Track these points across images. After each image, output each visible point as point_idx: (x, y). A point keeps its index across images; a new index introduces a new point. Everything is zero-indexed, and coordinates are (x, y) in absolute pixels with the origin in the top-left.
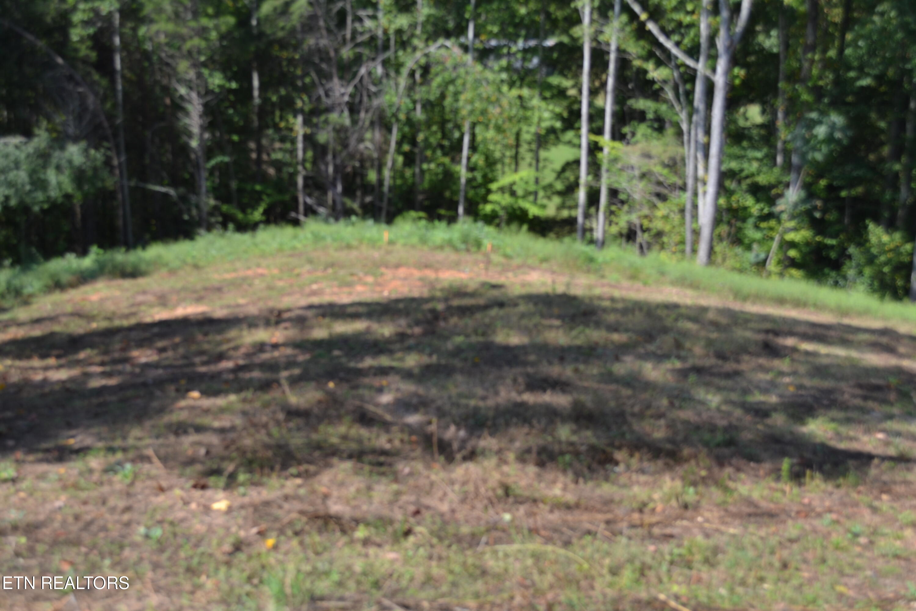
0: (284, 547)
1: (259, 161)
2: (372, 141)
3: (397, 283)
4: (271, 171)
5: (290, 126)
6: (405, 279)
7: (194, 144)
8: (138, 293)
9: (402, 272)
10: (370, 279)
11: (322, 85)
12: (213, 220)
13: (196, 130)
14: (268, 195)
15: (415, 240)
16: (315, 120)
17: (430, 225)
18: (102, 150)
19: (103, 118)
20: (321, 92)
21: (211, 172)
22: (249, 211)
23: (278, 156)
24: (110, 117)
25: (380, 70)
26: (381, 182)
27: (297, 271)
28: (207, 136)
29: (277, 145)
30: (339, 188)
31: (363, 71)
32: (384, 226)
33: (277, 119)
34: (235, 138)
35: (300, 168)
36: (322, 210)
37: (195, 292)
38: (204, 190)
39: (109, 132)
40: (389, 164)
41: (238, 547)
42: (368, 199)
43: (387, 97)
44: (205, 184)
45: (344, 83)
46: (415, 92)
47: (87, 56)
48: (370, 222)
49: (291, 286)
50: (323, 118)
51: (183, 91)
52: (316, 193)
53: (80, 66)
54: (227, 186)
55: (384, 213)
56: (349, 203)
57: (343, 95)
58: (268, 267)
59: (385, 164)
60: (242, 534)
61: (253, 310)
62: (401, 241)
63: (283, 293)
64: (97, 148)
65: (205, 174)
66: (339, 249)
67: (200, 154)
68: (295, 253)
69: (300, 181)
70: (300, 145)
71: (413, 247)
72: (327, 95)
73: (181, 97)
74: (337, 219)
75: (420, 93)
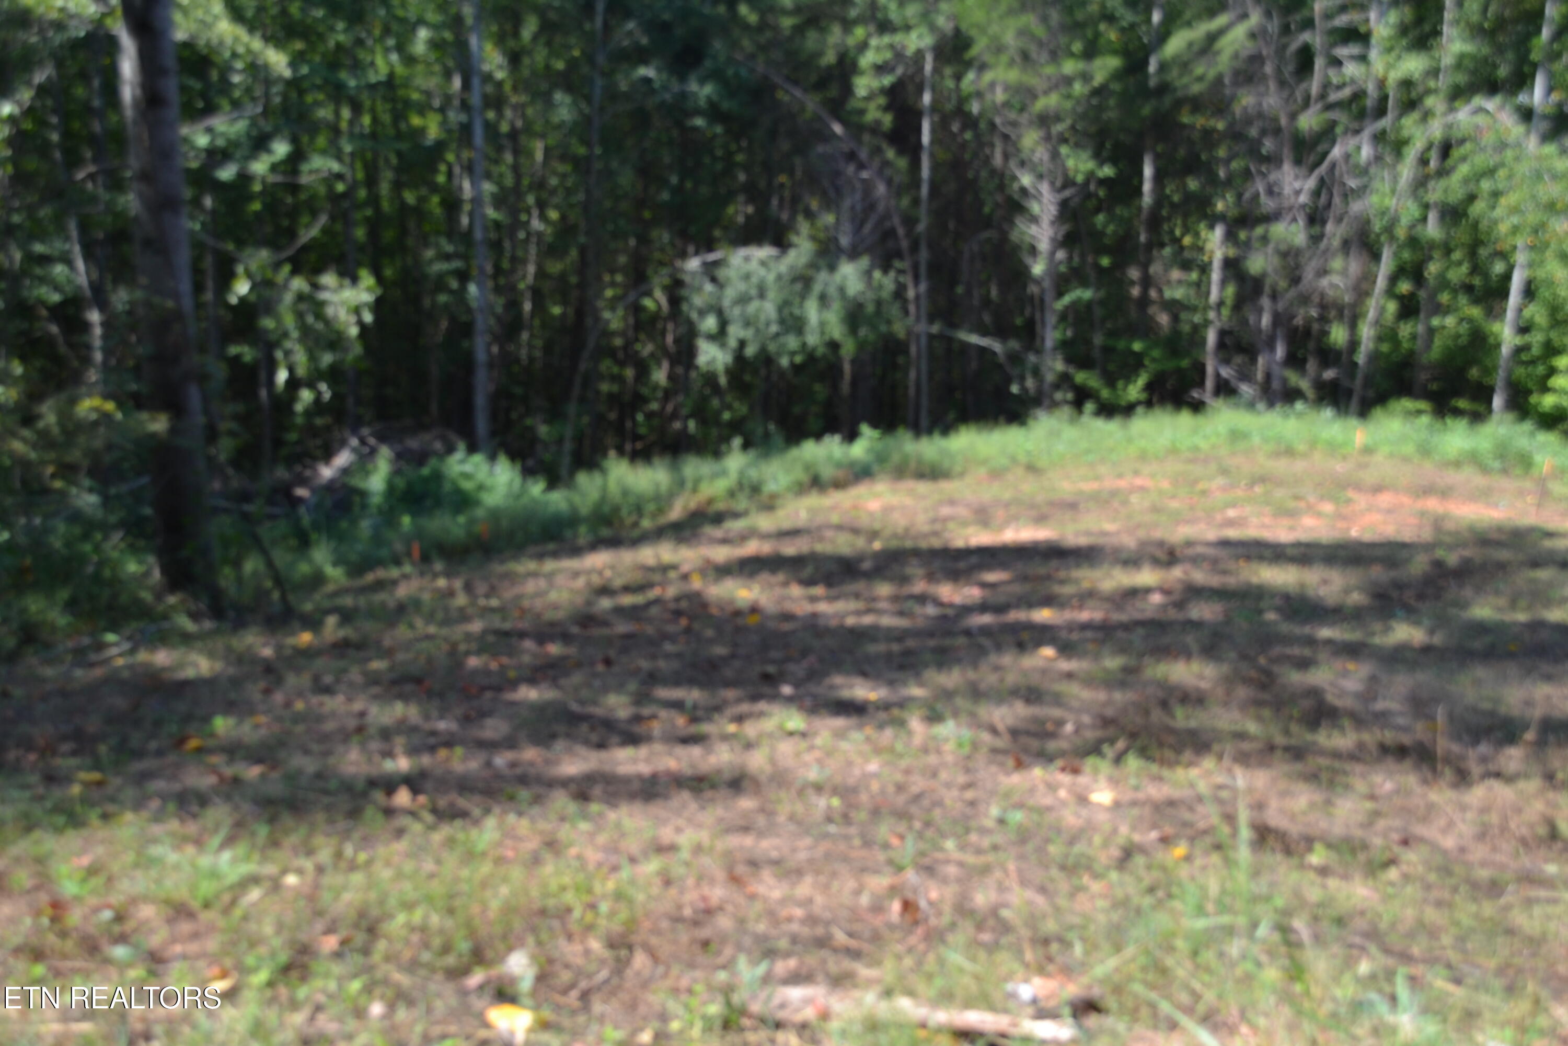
0: (1198, 862)
1: (1144, 301)
2: (1344, 272)
3: (1377, 517)
4: (1164, 319)
5: (1200, 244)
6: (1389, 511)
7: (1038, 269)
8: (941, 503)
9: (1385, 499)
10: (1328, 508)
11: (1264, 175)
12: (1059, 396)
13: (1044, 245)
14: (1154, 360)
15: (1409, 449)
16: (1243, 235)
17: (1438, 425)
18: (892, 274)
19: (896, 221)
20: (1260, 186)
21: (1063, 317)
22: (1120, 384)
23: (1178, 293)
24: (910, 221)
25: (1366, 152)
26: (1354, 344)
27: (1202, 486)
28: (1061, 255)
29: (1176, 274)
30: (1280, 351)
31: (1336, 152)
32: (1353, 422)
33: (1178, 232)
34: (1105, 261)
35: (1212, 315)
36: (1246, 389)
37: (1032, 506)
38: (1049, 344)
39: (905, 244)
40: (1371, 314)
41: (1128, 853)
42: (1329, 374)
43: (1374, 199)
44: (1052, 336)
45: (1303, 171)
46: (1426, 192)
47: (878, 122)
48: (1328, 413)
49: (1192, 508)
50: (1259, 230)
51: (1026, 180)
52: (1238, 359)
53: (866, 137)
54: (1088, 342)
55: (1355, 401)
56: (1295, 379)
57: (1298, 193)
58: (1152, 476)
59: (1364, 315)
60: (1137, 838)
61: (1129, 542)
62: (1385, 450)
63: (1178, 519)
64: (886, 270)
65: (1051, 319)
66: (1277, 454)
67: (1047, 284)
68: (1196, 457)
69: (1211, 337)
70: (1216, 276)
71: (1406, 459)
72: (1270, 192)
73: (1024, 191)
74: (1271, 404)
75: (1436, 193)
